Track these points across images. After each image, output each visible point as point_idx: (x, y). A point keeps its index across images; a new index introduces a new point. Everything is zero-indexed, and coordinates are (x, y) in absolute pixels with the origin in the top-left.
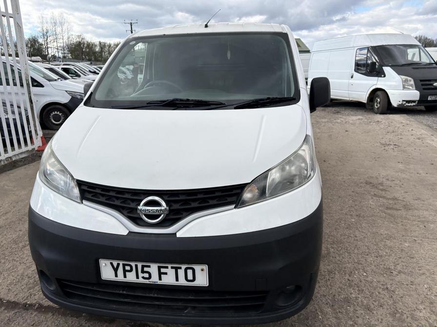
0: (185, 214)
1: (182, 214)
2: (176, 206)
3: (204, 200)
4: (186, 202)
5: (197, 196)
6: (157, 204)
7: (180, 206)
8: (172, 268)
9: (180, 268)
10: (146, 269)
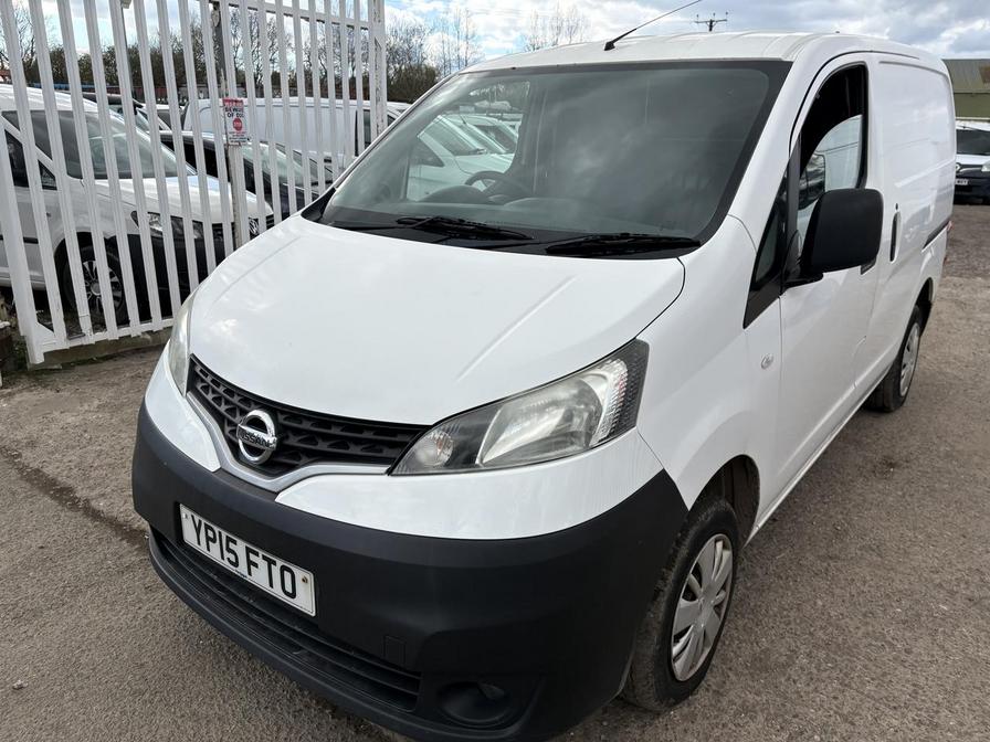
0: (304, 459)
1: (300, 459)
2: (293, 441)
3: (342, 442)
4: (312, 437)
5: (330, 428)
6: (260, 425)
7: (300, 441)
8: (264, 558)
9: (275, 563)
10: (232, 546)
